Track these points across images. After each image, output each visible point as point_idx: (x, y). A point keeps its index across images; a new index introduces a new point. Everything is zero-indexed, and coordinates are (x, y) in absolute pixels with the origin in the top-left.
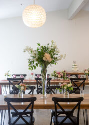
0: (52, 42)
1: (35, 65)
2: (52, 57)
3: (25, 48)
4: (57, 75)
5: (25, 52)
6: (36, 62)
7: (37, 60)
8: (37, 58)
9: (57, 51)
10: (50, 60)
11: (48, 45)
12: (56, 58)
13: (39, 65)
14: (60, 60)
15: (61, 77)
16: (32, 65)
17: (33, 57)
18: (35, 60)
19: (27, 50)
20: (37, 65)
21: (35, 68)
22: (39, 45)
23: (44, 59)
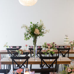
0: (41, 21)
1: (29, 37)
2: (40, 31)
3: (22, 25)
4: (47, 46)
5: (22, 28)
6: (29, 35)
7: (30, 33)
8: (30, 32)
9: (44, 27)
10: (39, 33)
11: (38, 23)
12: (43, 32)
13: (31, 37)
14: (46, 33)
15: (51, 48)
16: (27, 37)
17: (28, 31)
18: (29, 34)
19: (23, 27)
20: (30, 36)
21: (29, 38)
22: (31, 23)
23: (35, 33)
